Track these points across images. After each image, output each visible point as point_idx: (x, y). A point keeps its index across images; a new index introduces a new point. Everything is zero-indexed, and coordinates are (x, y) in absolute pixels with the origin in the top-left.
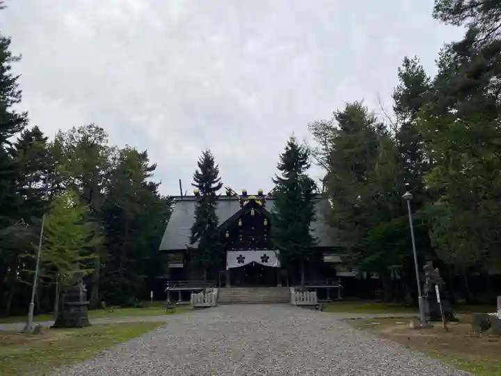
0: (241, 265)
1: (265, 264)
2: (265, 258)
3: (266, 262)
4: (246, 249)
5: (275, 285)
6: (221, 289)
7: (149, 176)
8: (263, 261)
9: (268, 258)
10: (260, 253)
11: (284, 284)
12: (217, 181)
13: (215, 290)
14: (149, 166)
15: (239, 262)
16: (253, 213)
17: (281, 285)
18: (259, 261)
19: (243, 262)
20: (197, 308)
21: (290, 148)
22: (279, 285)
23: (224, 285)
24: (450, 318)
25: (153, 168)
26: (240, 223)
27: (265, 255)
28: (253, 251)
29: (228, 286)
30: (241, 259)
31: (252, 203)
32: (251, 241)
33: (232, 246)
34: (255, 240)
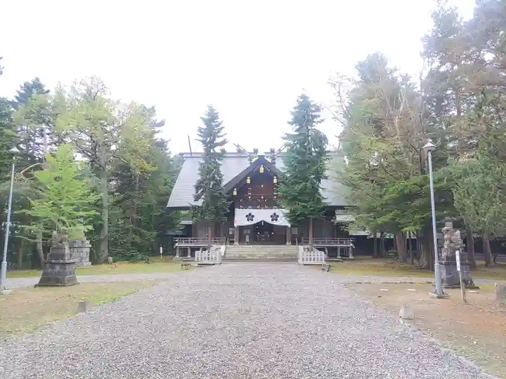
0: (250, 223)
1: (275, 223)
2: (275, 217)
3: (276, 220)
4: (254, 207)
5: (285, 243)
6: (228, 246)
7: (158, 132)
10: (271, 212)
11: (293, 243)
12: (221, 136)
13: (223, 248)
14: (158, 121)
16: (262, 170)
17: (290, 244)
18: (269, 220)
19: (252, 220)
20: (201, 265)
21: (301, 100)
23: (232, 242)
24: (469, 285)
25: (162, 124)
26: (248, 181)
27: (275, 214)
28: (262, 210)
29: (236, 243)
30: (250, 217)
31: (261, 160)
32: (260, 199)
33: (240, 204)
34: (264, 199)
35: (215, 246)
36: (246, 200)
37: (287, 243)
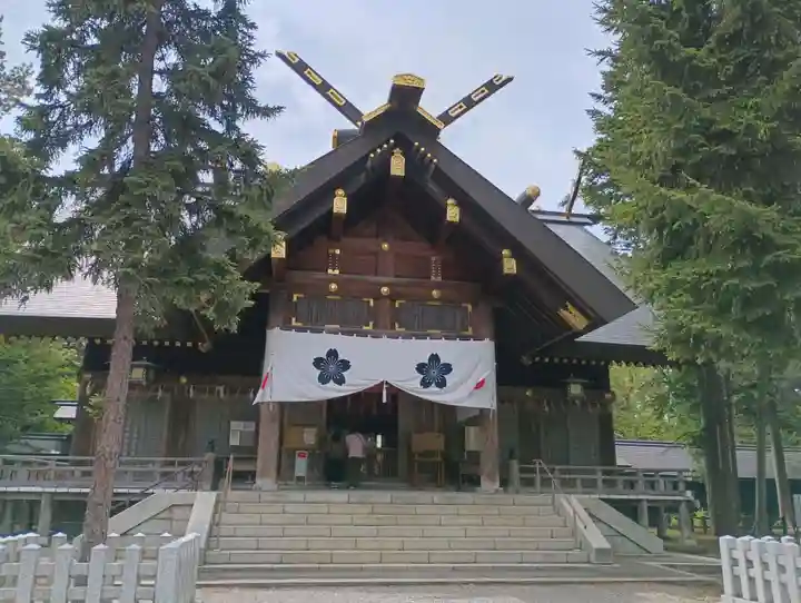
0: (332, 391)
1: (433, 395)
2: (435, 371)
3: (442, 384)
4: (351, 327)
5: (465, 482)
6: (234, 495)
8: (425, 384)
9: (448, 368)
10: (422, 349)
13: (204, 501)
15: (323, 380)
16: (398, 166)
17: (497, 485)
18: (411, 384)
19: (341, 381)
22: (489, 485)
23: (244, 478)
26: (340, 205)
27: (435, 358)
28: (385, 339)
29: (265, 482)
30: (332, 367)
32: (378, 297)
33: (293, 310)
34: (392, 297)
35: (163, 496)
36: (318, 293)
37: (485, 484)
